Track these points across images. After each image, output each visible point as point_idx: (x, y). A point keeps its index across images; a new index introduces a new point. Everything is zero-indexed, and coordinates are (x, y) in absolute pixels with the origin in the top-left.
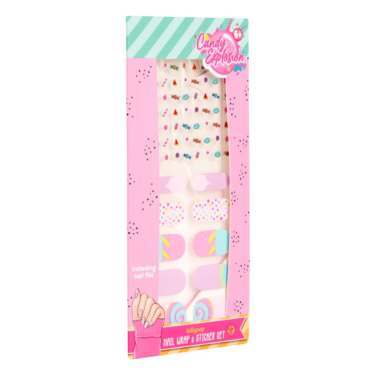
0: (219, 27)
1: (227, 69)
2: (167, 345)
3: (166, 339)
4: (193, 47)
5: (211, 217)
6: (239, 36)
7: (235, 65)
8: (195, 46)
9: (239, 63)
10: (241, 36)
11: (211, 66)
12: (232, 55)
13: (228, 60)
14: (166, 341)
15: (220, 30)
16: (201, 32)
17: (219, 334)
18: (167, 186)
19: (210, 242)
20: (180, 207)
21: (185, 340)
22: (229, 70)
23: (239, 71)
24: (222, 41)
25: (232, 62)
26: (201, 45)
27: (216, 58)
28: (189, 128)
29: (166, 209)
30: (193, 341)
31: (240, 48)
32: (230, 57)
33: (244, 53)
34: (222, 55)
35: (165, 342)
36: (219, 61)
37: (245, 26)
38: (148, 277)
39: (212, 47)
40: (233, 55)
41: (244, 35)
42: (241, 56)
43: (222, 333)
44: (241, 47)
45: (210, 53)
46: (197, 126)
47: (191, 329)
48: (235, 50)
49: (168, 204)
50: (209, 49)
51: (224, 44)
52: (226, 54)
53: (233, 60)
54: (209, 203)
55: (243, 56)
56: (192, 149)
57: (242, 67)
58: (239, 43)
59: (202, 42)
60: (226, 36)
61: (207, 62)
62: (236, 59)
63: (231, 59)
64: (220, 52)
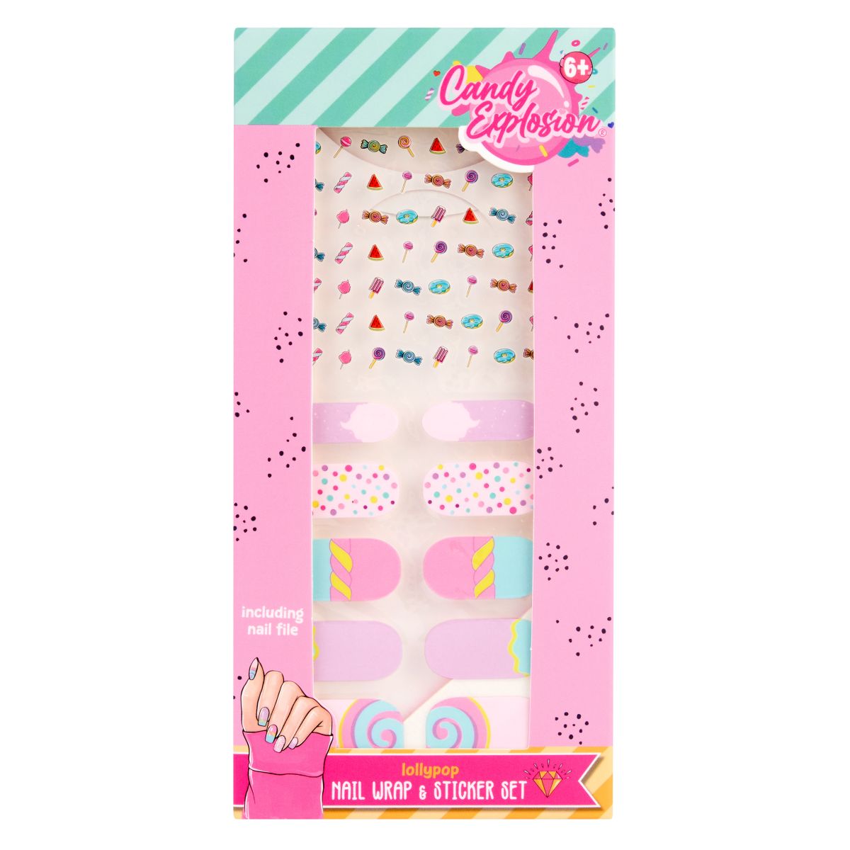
0: (514, 48)
1: (537, 149)
2: (341, 796)
3: (339, 783)
4: (429, 97)
5: (481, 504)
6: (578, 72)
7: (564, 141)
8: (436, 93)
9: (580, 136)
10: (586, 71)
11: (485, 144)
12: (555, 118)
13: (539, 129)
14: (339, 788)
15: (517, 56)
16: (456, 63)
17: (508, 787)
18: (345, 426)
19: (476, 566)
20: (386, 477)
21: (398, 791)
22: (545, 154)
23: (576, 156)
24: (521, 85)
25: (553, 133)
26: (451, 94)
27: (503, 123)
28: (417, 291)
29: (344, 478)
30: (423, 795)
31: (583, 101)
32: (549, 121)
33: (596, 112)
34: (519, 118)
35: (336, 790)
36: (509, 130)
37: (602, 47)
38: (284, 633)
39: (488, 98)
40: (559, 119)
41: (595, 67)
42: (588, 122)
43: (519, 785)
44: (587, 98)
45: (482, 112)
46: (441, 287)
47: (414, 766)
48: (567, 104)
49: (349, 468)
50: (479, 101)
51: (529, 90)
52: (534, 115)
53: (556, 129)
54: (475, 471)
55: (591, 119)
56: (425, 341)
57: (590, 147)
58: (579, 88)
59: (458, 87)
60: (537, 71)
61: (473, 132)
62: (568, 126)
63: (552, 126)
64: (516, 108)
